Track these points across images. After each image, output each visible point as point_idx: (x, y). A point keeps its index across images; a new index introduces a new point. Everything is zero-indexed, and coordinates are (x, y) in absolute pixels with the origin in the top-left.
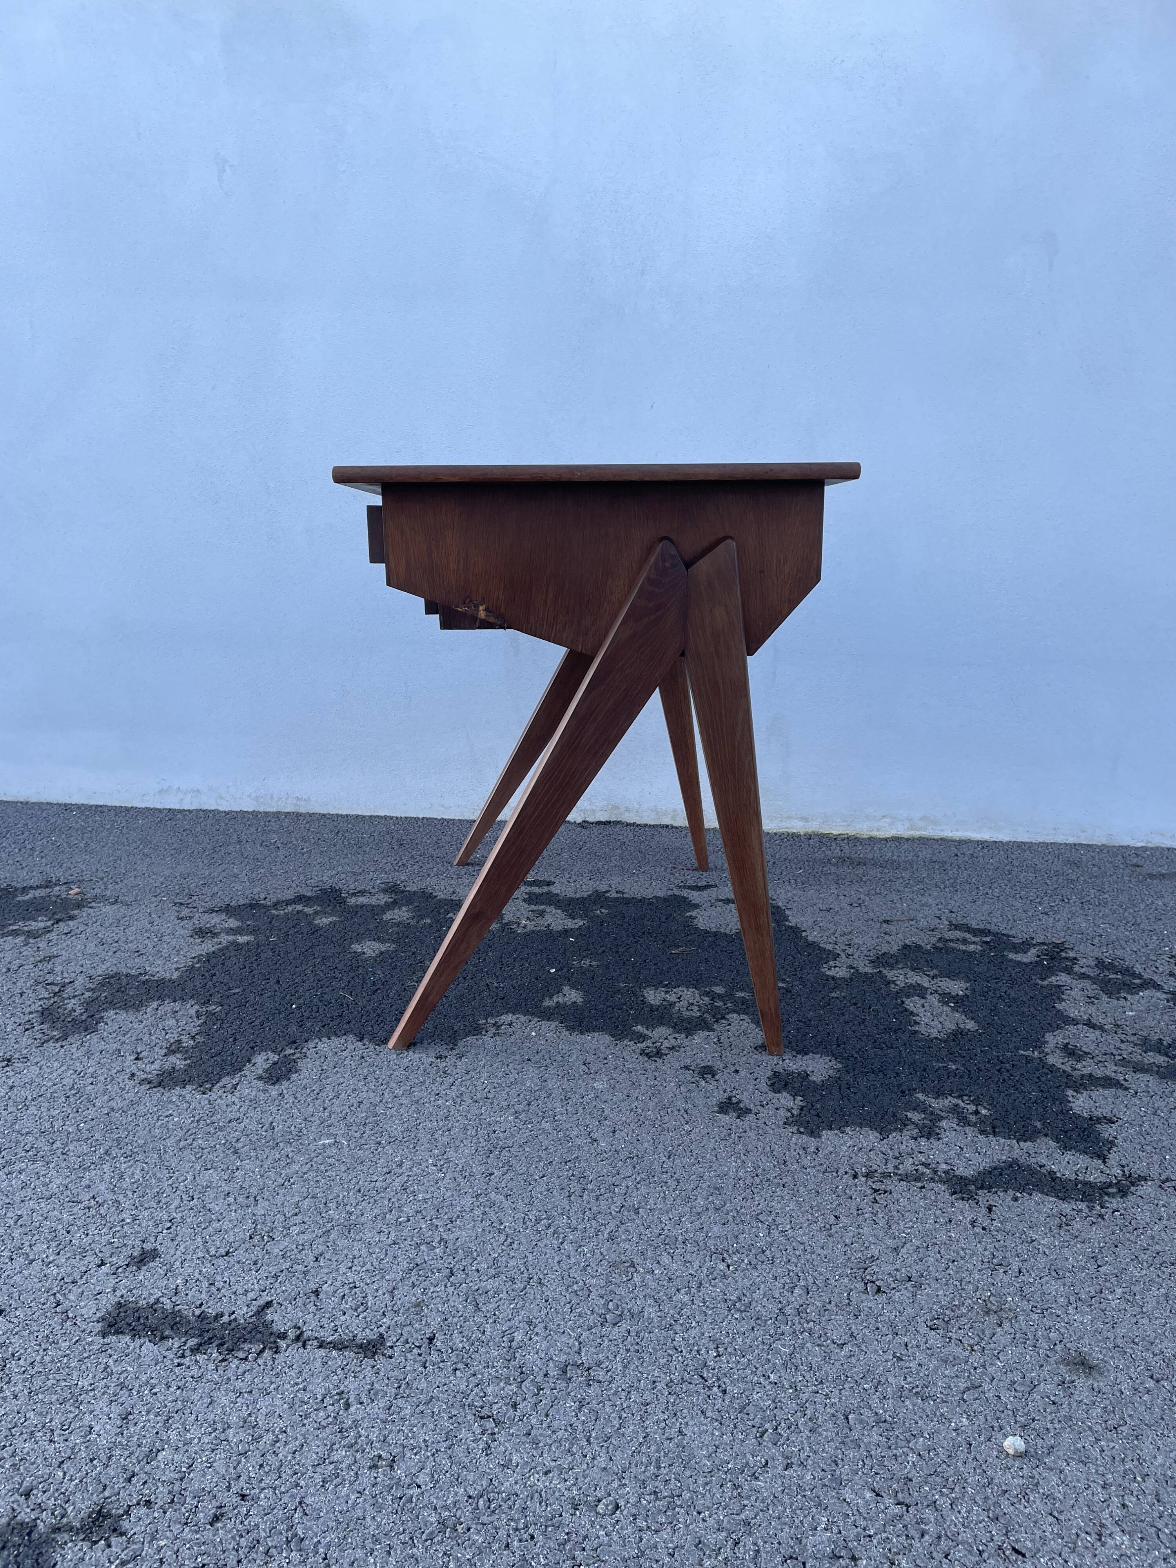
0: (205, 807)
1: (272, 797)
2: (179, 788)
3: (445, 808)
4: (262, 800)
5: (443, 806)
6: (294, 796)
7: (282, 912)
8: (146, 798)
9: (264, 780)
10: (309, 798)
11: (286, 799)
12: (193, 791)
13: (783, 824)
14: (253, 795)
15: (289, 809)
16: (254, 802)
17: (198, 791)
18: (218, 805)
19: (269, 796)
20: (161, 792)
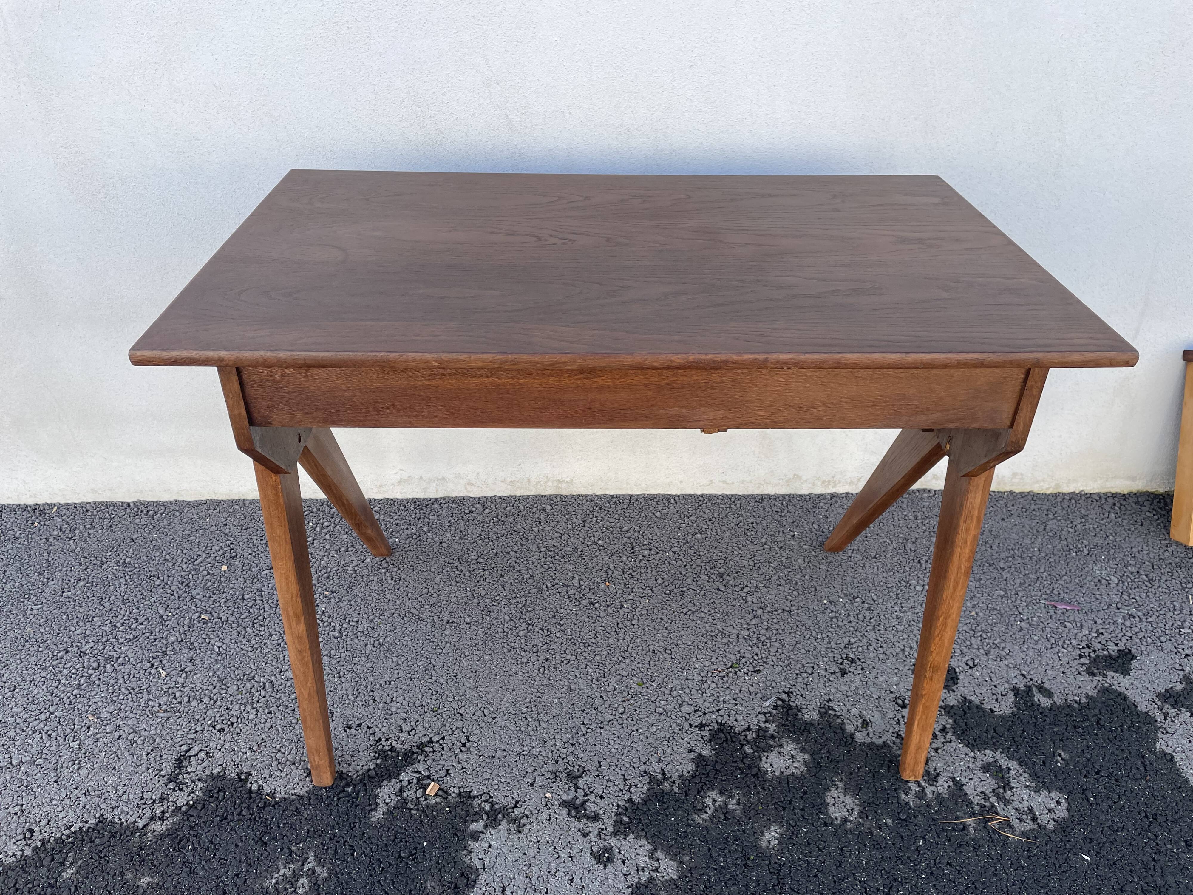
0: (453, 494)
1: (529, 481)
2: (421, 477)
3: (727, 484)
4: (518, 484)
5: (724, 482)
6: (554, 479)
7: (705, 816)
8: (382, 489)
9: (519, 465)
10: (572, 480)
11: (546, 482)
12: (438, 479)
13: (1107, 483)
14: (509, 480)
15: (548, 492)
16: (509, 487)
17: (444, 479)
18: (468, 492)
19: (526, 480)
20: (400, 482)
